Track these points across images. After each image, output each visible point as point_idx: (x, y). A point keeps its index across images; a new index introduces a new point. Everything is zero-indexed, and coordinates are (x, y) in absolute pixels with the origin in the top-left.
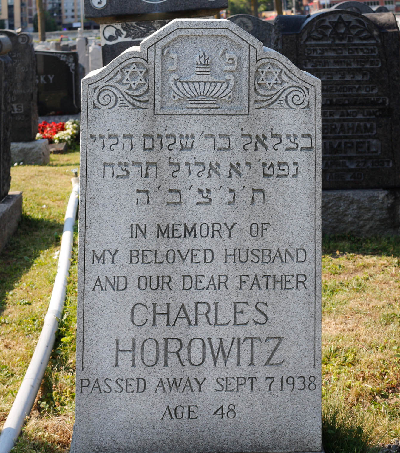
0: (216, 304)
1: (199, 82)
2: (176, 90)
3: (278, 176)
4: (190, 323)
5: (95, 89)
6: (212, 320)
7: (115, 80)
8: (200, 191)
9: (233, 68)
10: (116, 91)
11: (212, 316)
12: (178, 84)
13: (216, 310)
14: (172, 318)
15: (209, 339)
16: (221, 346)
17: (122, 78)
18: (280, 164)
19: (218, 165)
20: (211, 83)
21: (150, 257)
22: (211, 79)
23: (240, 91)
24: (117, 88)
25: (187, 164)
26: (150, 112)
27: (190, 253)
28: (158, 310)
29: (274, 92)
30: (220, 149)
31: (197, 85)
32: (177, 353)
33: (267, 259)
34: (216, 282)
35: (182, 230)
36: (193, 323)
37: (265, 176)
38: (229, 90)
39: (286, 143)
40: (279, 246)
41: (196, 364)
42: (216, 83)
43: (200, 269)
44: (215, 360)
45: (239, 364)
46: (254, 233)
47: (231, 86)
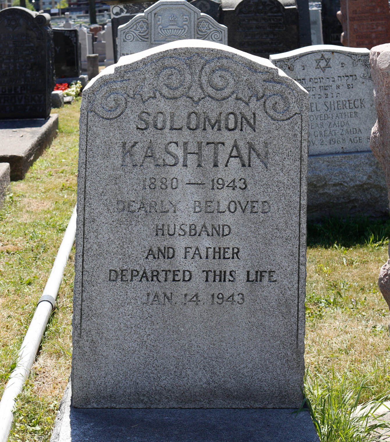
1: (171, 29)
2: (161, 33)
5: (124, 33)
7: (133, 28)
9: (186, 23)
10: (133, 34)
12: (162, 30)
17: (137, 28)
20: (177, 29)
22: (177, 27)
23: (191, 33)
24: (134, 32)
26: (149, 43)
31: (170, 30)
38: (185, 32)
42: (179, 29)
47: (186, 30)
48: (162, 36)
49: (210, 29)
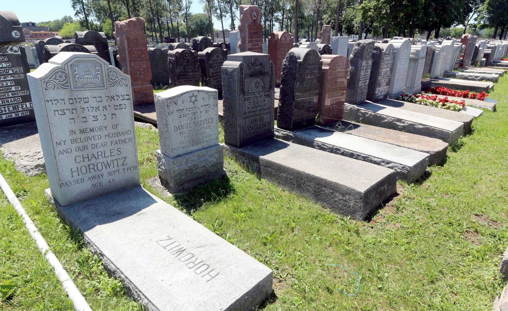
0: (104, 151)
2: (79, 81)
3: (119, 109)
4: (96, 159)
5: (44, 82)
6: (103, 156)
7: (52, 78)
8: (93, 116)
13: (104, 153)
14: (90, 158)
15: (103, 162)
16: (107, 163)
18: (120, 105)
19: (99, 107)
21: (79, 140)
23: (103, 81)
24: (54, 81)
25: (87, 108)
26: (70, 90)
27: (93, 137)
28: (84, 157)
29: (115, 81)
30: (98, 102)
32: (93, 168)
33: (119, 135)
34: (103, 145)
35: (89, 130)
36: (97, 158)
37: (115, 109)
38: (99, 80)
39: (121, 98)
40: (122, 130)
42: (94, 78)
43: (98, 141)
45: (114, 167)
46: (114, 128)
49: (118, 77)
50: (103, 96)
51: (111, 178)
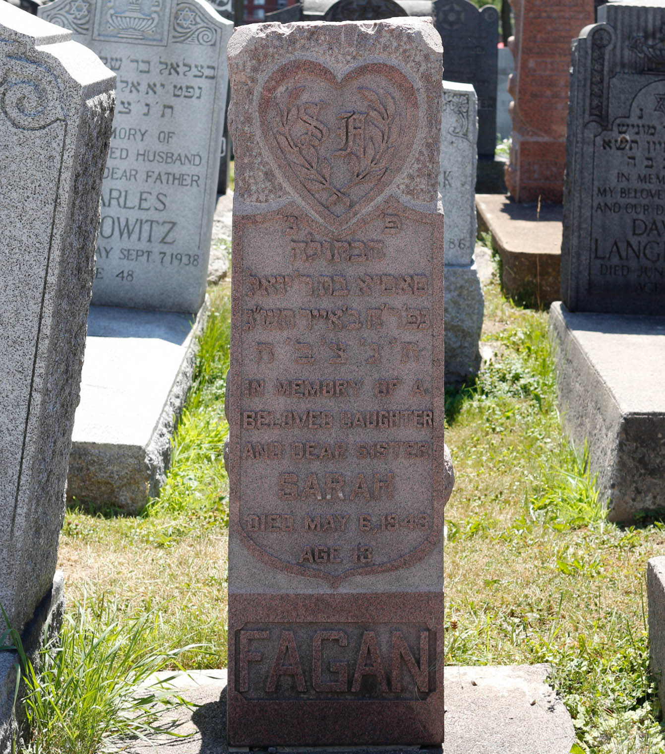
0: (126, 192)
1: (130, 18)
2: (111, 22)
3: (185, 97)
4: (104, 205)
5: (48, 16)
6: (122, 203)
7: (64, 10)
9: (157, 9)
10: (63, 19)
11: (122, 200)
12: (114, 17)
13: (126, 196)
15: (118, 218)
16: (127, 225)
17: (70, 9)
18: (187, 87)
19: (139, 84)
20: (139, 19)
22: (140, 16)
23: (163, 27)
24: (65, 17)
26: (88, 37)
29: (189, 30)
30: (141, 72)
31: (128, 19)
33: (169, 160)
34: (128, 174)
36: (107, 204)
37: (175, 95)
38: (153, 26)
40: (180, 151)
41: (106, 236)
42: (144, 19)
43: (117, 163)
44: (121, 234)
45: (139, 239)
46: (162, 139)
47: (155, 22)
48: (112, 28)
49: (196, 23)
50: (155, 60)
51: (127, 266)
